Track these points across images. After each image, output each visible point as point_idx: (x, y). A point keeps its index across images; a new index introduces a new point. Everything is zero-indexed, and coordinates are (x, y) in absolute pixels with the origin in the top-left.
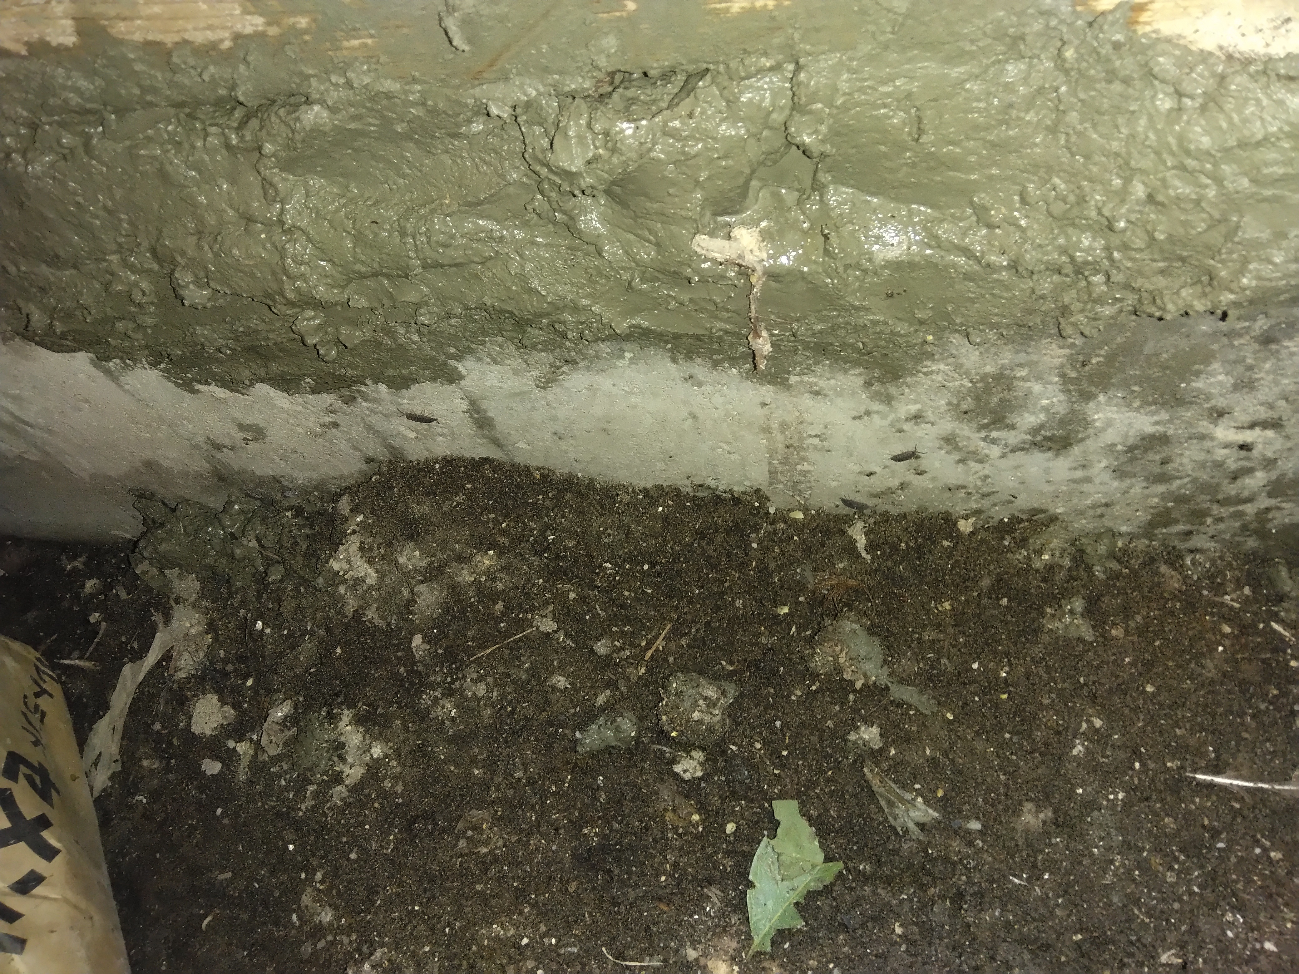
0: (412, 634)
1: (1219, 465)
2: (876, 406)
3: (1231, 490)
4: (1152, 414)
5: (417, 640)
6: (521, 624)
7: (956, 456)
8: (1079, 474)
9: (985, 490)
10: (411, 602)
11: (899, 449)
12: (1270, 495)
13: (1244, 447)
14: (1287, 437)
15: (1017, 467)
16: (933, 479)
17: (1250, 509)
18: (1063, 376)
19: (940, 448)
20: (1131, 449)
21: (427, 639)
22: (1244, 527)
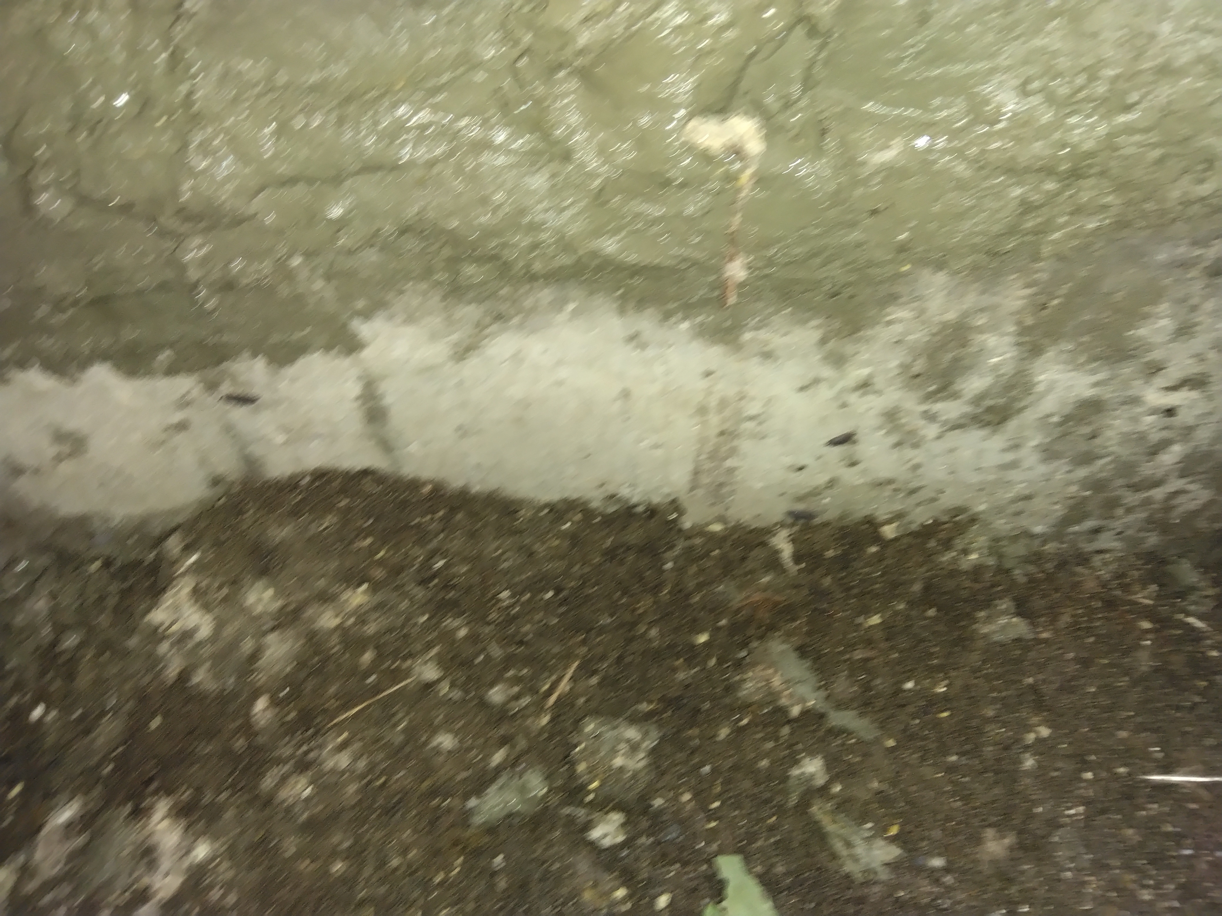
0: (255, 695)
1: (1142, 437)
2: (827, 372)
3: (1147, 470)
4: (1093, 372)
5: (261, 704)
6: (396, 675)
7: (894, 438)
8: (1009, 457)
9: (914, 485)
10: (254, 657)
11: (838, 432)
12: (1183, 475)
13: (1170, 412)
14: (1210, 398)
15: (952, 451)
16: (864, 472)
17: (1158, 494)
18: (1019, 323)
19: (880, 428)
20: (1067, 419)
21: (275, 702)
22: (1149, 521)
